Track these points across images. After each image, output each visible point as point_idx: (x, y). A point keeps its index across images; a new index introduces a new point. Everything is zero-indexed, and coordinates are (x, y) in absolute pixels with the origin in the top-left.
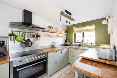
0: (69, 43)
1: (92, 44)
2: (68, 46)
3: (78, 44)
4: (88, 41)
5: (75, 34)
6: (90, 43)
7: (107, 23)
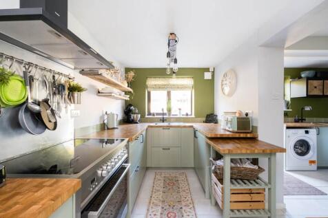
0: (139, 116)
1: (187, 115)
2: (137, 123)
3: (161, 116)
4: (180, 109)
5: (149, 93)
6: (185, 113)
7: (210, 78)
